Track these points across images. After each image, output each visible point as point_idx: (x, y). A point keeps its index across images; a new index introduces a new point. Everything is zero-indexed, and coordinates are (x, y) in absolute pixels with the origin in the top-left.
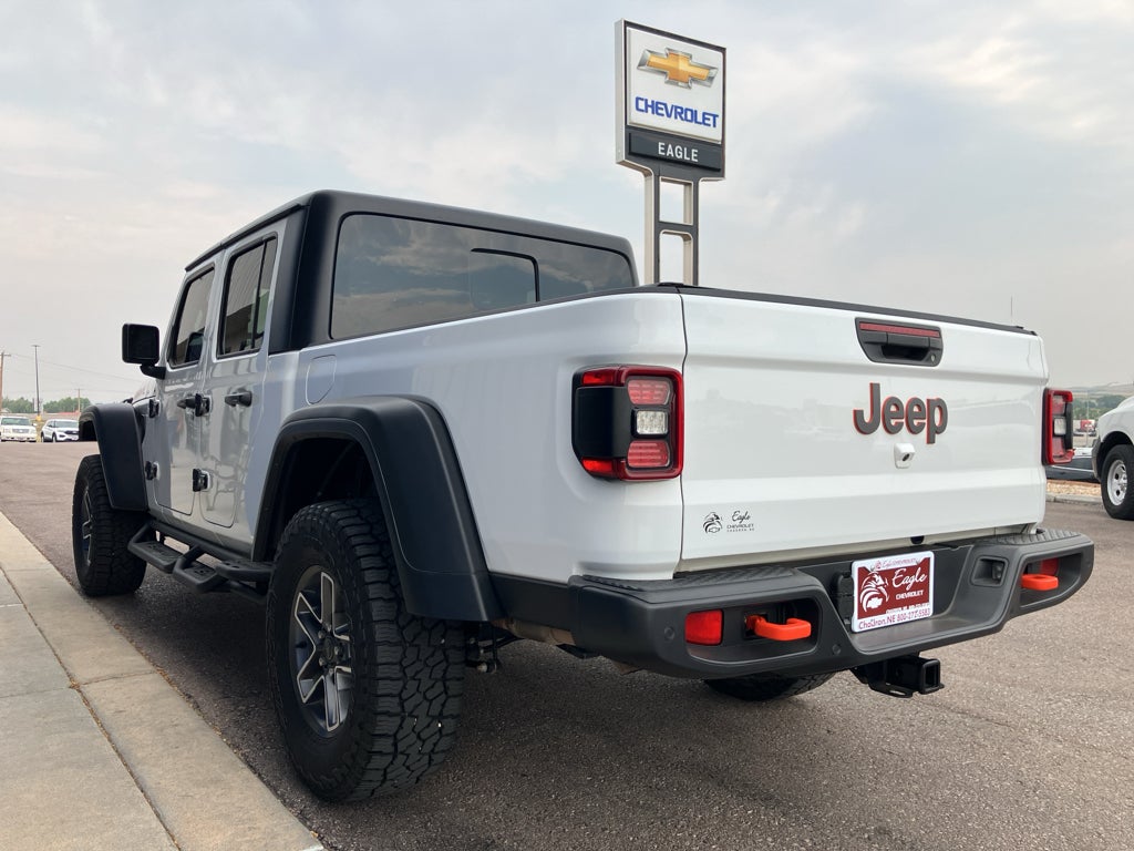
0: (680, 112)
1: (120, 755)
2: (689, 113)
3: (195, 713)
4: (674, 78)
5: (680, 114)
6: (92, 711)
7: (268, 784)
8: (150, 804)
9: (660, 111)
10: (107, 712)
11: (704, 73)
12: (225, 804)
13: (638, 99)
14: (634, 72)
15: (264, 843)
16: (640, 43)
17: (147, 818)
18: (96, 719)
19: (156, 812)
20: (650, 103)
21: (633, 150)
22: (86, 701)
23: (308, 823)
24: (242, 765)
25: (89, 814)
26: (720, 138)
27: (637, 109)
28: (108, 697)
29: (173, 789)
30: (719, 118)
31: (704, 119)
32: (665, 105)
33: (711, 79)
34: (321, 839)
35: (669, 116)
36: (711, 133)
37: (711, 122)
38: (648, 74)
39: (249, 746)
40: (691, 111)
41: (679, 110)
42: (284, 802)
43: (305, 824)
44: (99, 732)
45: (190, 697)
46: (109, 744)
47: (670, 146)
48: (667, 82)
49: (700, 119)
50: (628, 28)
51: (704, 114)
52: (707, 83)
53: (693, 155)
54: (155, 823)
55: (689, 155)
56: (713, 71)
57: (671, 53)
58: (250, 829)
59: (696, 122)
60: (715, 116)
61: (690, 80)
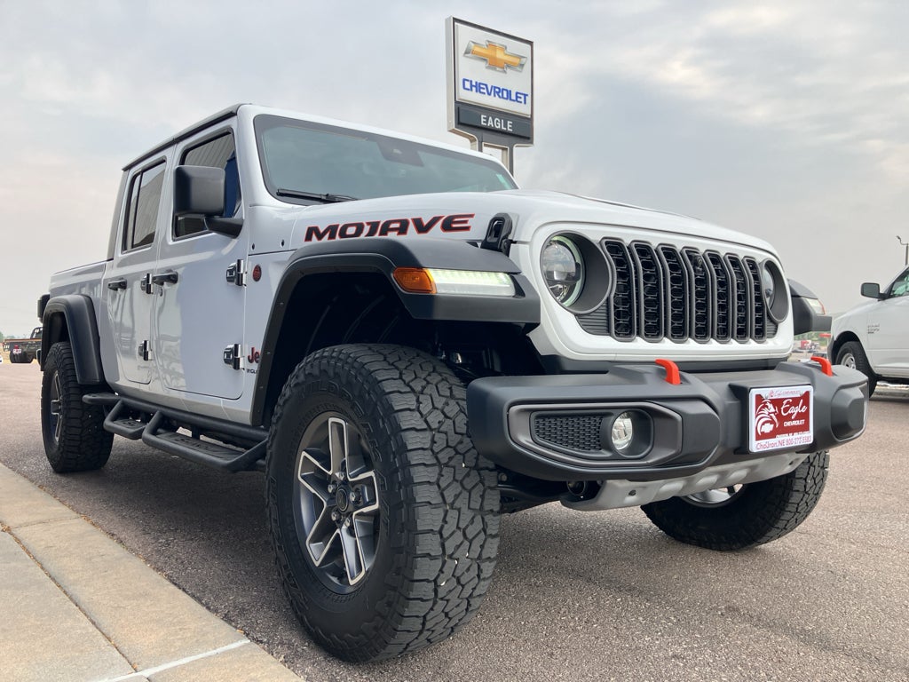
0: (498, 91)
1: (53, 579)
2: (505, 93)
3: (119, 546)
4: (493, 64)
5: (498, 93)
6: (24, 547)
7: (193, 596)
8: (86, 615)
9: (482, 90)
10: (37, 548)
11: (517, 61)
12: (155, 612)
13: (464, 80)
14: (462, 60)
15: (195, 639)
16: (466, 35)
17: (83, 625)
18: (29, 553)
19: (91, 620)
20: (474, 84)
21: (462, 121)
22: (18, 541)
23: (233, 624)
24: (168, 582)
25: (29, 624)
26: (530, 113)
27: (464, 88)
28: (37, 537)
29: (105, 602)
30: (527, 97)
31: (517, 97)
32: (486, 85)
33: (522, 65)
34: (247, 635)
35: (489, 94)
36: (522, 109)
37: (522, 100)
38: (472, 60)
39: (172, 569)
40: (506, 90)
41: (497, 90)
42: (208, 608)
43: (230, 624)
44: (32, 562)
45: (113, 535)
46: (43, 572)
47: (490, 118)
48: (487, 68)
49: (513, 97)
50: (456, 23)
51: (517, 93)
52: (518, 68)
53: (509, 126)
54: (92, 629)
55: (506, 125)
56: (523, 60)
57: (490, 45)
58: (181, 629)
59: (511, 99)
60: (525, 95)
61: (504, 66)
